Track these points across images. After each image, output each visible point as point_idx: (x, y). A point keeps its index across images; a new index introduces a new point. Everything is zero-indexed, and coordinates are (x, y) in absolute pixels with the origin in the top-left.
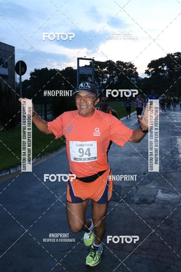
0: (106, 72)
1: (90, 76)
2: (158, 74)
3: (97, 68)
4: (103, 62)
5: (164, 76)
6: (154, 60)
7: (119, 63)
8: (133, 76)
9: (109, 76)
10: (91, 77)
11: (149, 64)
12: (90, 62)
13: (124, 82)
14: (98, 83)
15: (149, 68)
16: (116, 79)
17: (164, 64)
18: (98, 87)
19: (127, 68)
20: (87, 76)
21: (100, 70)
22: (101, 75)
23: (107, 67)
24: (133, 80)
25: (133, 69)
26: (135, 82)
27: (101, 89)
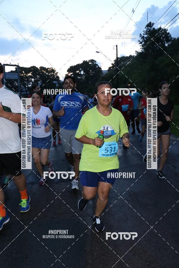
0: (30, 77)
1: (16, 80)
2: (76, 77)
3: (22, 73)
4: (28, 68)
5: (82, 79)
6: (72, 66)
7: (42, 68)
8: (55, 80)
9: (34, 80)
10: (17, 82)
11: (68, 69)
12: (15, 68)
13: (47, 85)
14: (24, 86)
15: (69, 73)
16: (40, 82)
17: (81, 69)
18: (24, 90)
19: (49, 72)
20: (13, 80)
21: (25, 75)
22: (26, 79)
23: (31, 73)
24: (55, 83)
25: (55, 74)
26: (57, 85)
27: (27, 92)
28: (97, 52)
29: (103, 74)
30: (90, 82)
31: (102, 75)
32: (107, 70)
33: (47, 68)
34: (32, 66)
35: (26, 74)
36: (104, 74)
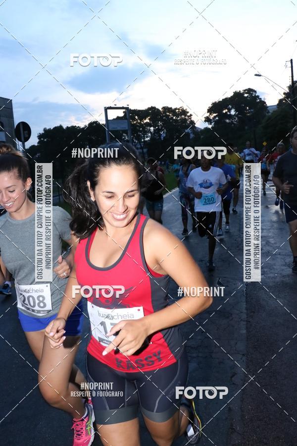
0: (148, 124)
1: (126, 132)
2: (223, 121)
5: (232, 123)
6: (216, 102)
7: (166, 109)
9: (154, 130)
10: (127, 134)
11: (209, 107)
13: (175, 137)
14: (138, 141)
15: (210, 114)
16: (164, 132)
17: (230, 106)
18: (139, 146)
19: (177, 115)
20: (121, 132)
21: (139, 121)
22: (141, 129)
23: (149, 117)
24: (188, 132)
25: (187, 117)
26: (192, 136)
27: (143, 150)
28: (256, 75)
29: (269, 112)
30: (246, 128)
31: (267, 114)
32: (276, 104)
33: (173, 108)
34: (150, 107)
35: (141, 120)
36: (271, 111)
